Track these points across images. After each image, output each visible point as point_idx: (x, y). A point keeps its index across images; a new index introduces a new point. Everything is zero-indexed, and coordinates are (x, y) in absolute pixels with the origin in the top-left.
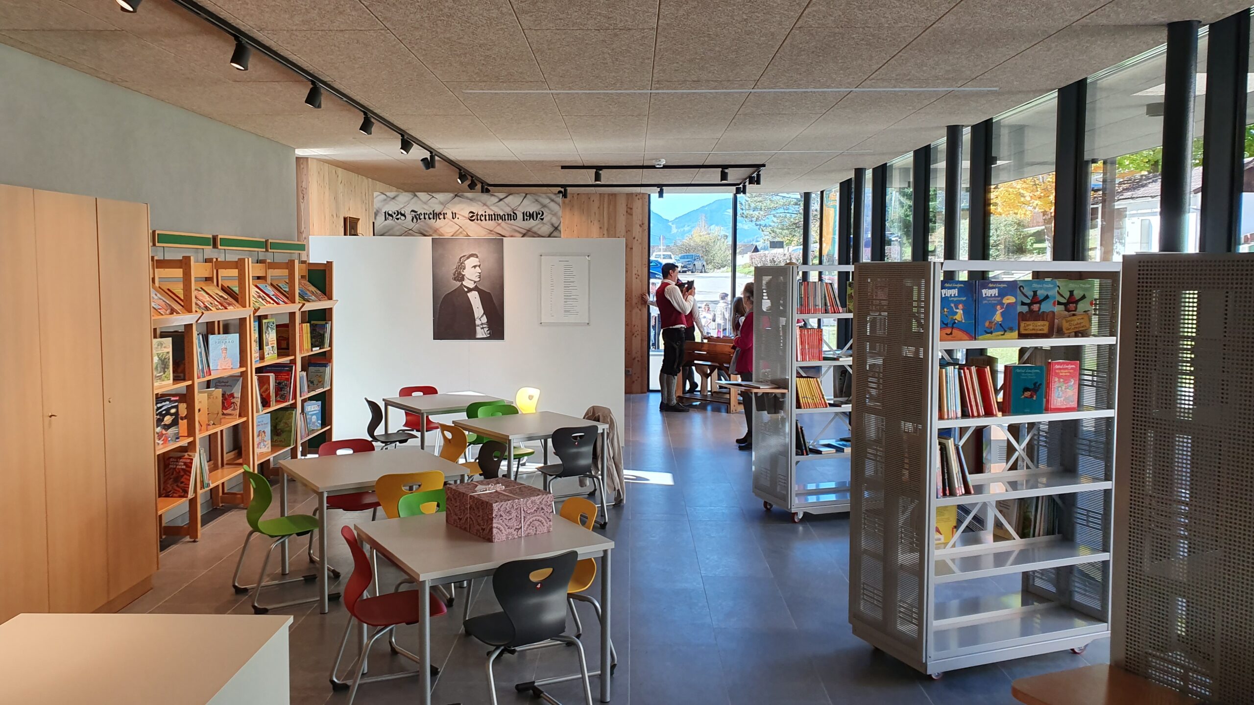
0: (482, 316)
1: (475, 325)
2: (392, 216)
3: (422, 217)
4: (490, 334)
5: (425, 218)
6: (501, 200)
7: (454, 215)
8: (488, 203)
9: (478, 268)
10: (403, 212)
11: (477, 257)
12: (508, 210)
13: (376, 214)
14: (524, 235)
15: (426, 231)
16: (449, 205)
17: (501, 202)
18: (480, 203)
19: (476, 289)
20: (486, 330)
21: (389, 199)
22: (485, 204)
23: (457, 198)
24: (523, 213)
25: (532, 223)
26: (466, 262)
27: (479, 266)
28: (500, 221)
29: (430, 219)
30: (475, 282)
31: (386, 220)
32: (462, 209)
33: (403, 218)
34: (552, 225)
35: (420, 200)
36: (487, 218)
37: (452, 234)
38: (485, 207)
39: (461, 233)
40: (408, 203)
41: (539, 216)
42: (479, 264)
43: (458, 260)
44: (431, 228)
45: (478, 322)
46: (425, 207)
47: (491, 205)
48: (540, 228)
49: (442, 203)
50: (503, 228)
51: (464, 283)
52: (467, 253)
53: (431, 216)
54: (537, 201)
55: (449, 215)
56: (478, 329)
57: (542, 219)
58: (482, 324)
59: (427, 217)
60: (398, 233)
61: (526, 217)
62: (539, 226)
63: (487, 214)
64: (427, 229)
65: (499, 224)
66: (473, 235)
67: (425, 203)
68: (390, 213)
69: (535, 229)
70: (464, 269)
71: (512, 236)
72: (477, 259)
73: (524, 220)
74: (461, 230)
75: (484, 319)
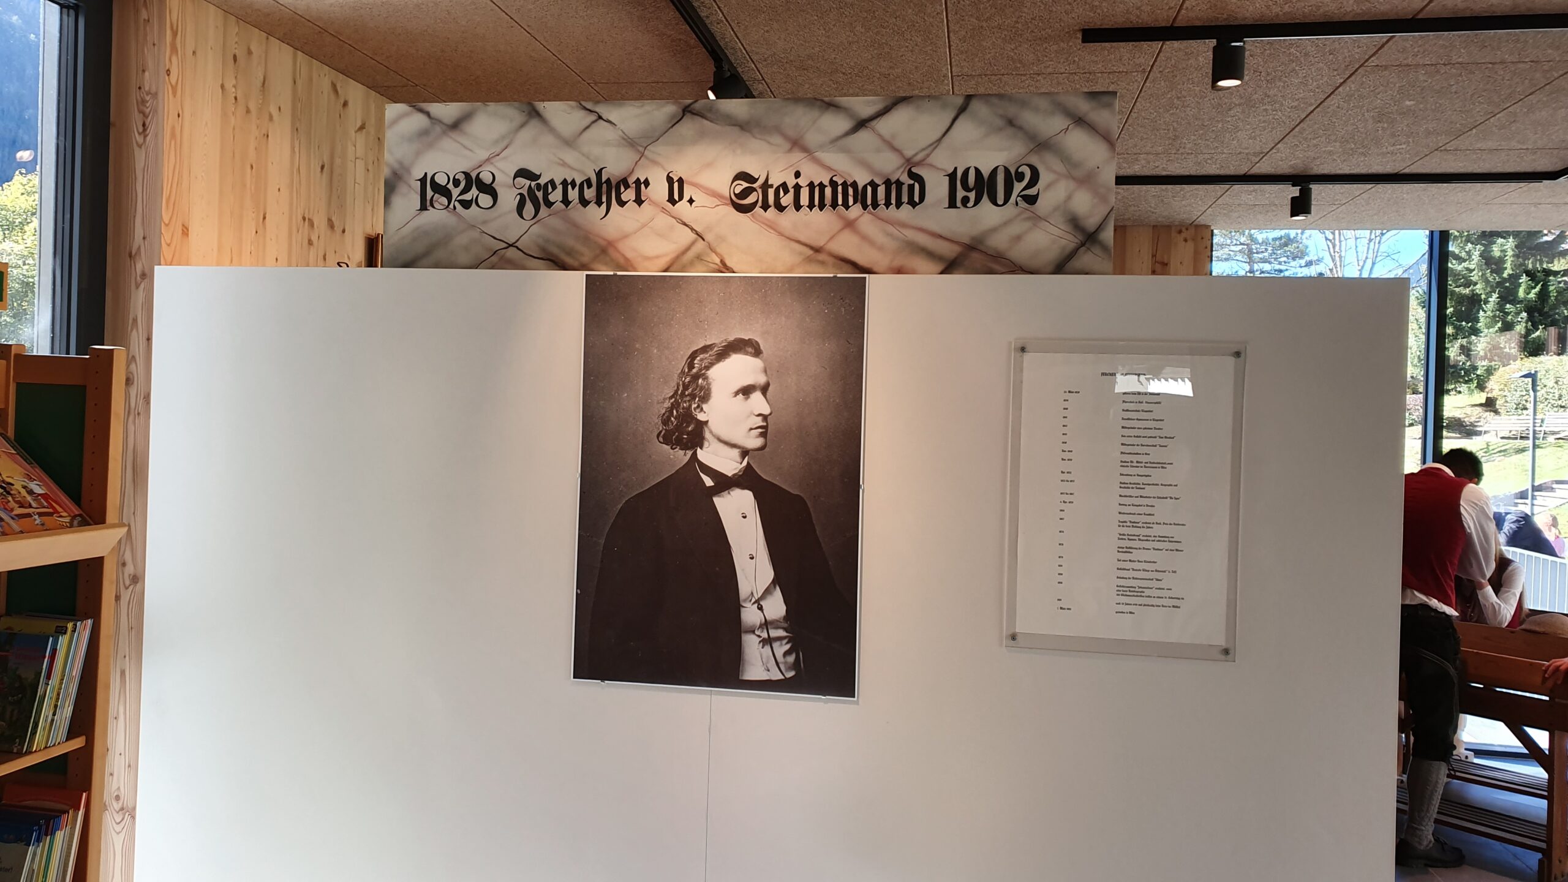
0: (767, 592)
1: (735, 628)
2: (447, 193)
3: (556, 196)
4: (796, 666)
5: (566, 201)
6: (861, 124)
7: (676, 189)
8: (812, 138)
9: (757, 396)
10: (486, 178)
11: (757, 352)
12: (890, 165)
13: (390, 188)
14: (950, 267)
15: (570, 252)
16: (658, 150)
17: (863, 135)
18: (777, 140)
19: (746, 479)
20: (781, 649)
21: (438, 129)
22: (797, 144)
23: (688, 119)
24: (952, 176)
25: (987, 215)
26: (713, 373)
27: (764, 389)
28: (856, 210)
29: (584, 202)
30: (745, 453)
31: (423, 208)
32: (709, 165)
33: (485, 200)
34: (1075, 222)
35: (552, 130)
36: (804, 200)
37: (663, 262)
38: (797, 156)
39: (699, 258)
40: (506, 142)
41: (1018, 187)
42: (762, 379)
43: (681, 363)
44: (586, 237)
45: (750, 615)
46: (570, 157)
47: (822, 147)
48: (1018, 238)
49: (630, 142)
50: (864, 238)
51: (703, 455)
52: (717, 338)
53: (590, 194)
54: (1011, 123)
55: (658, 190)
56: (751, 644)
57: (1032, 200)
58: (766, 624)
59: (573, 194)
60: (463, 258)
61: (961, 193)
62: (1016, 229)
63: (803, 181)
64: (570, 242)
65: (850, 225)
66: (745, 268)
67: (569, 143)
68: (441, 180)
69: (998, 242)
70: (705, 398)
71: (899, 271)
72: (756, 363)
73: (952, 204)
74: (700, 245)
75: (776, 606)
